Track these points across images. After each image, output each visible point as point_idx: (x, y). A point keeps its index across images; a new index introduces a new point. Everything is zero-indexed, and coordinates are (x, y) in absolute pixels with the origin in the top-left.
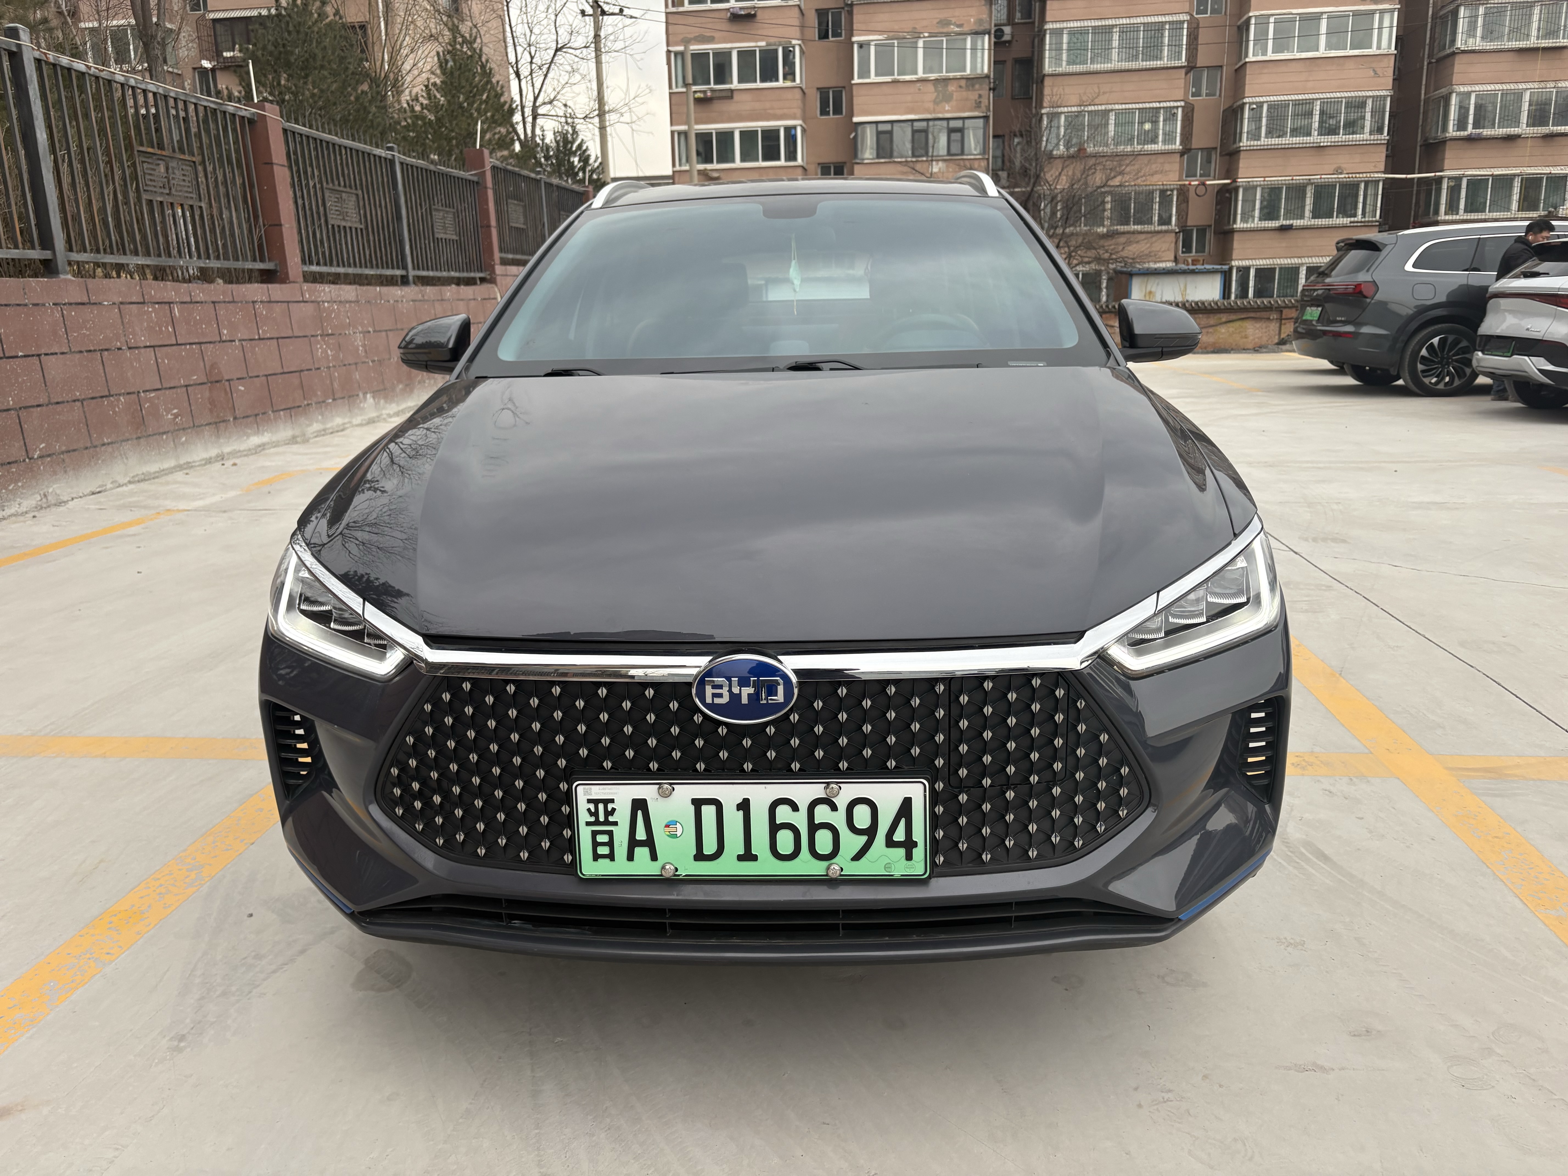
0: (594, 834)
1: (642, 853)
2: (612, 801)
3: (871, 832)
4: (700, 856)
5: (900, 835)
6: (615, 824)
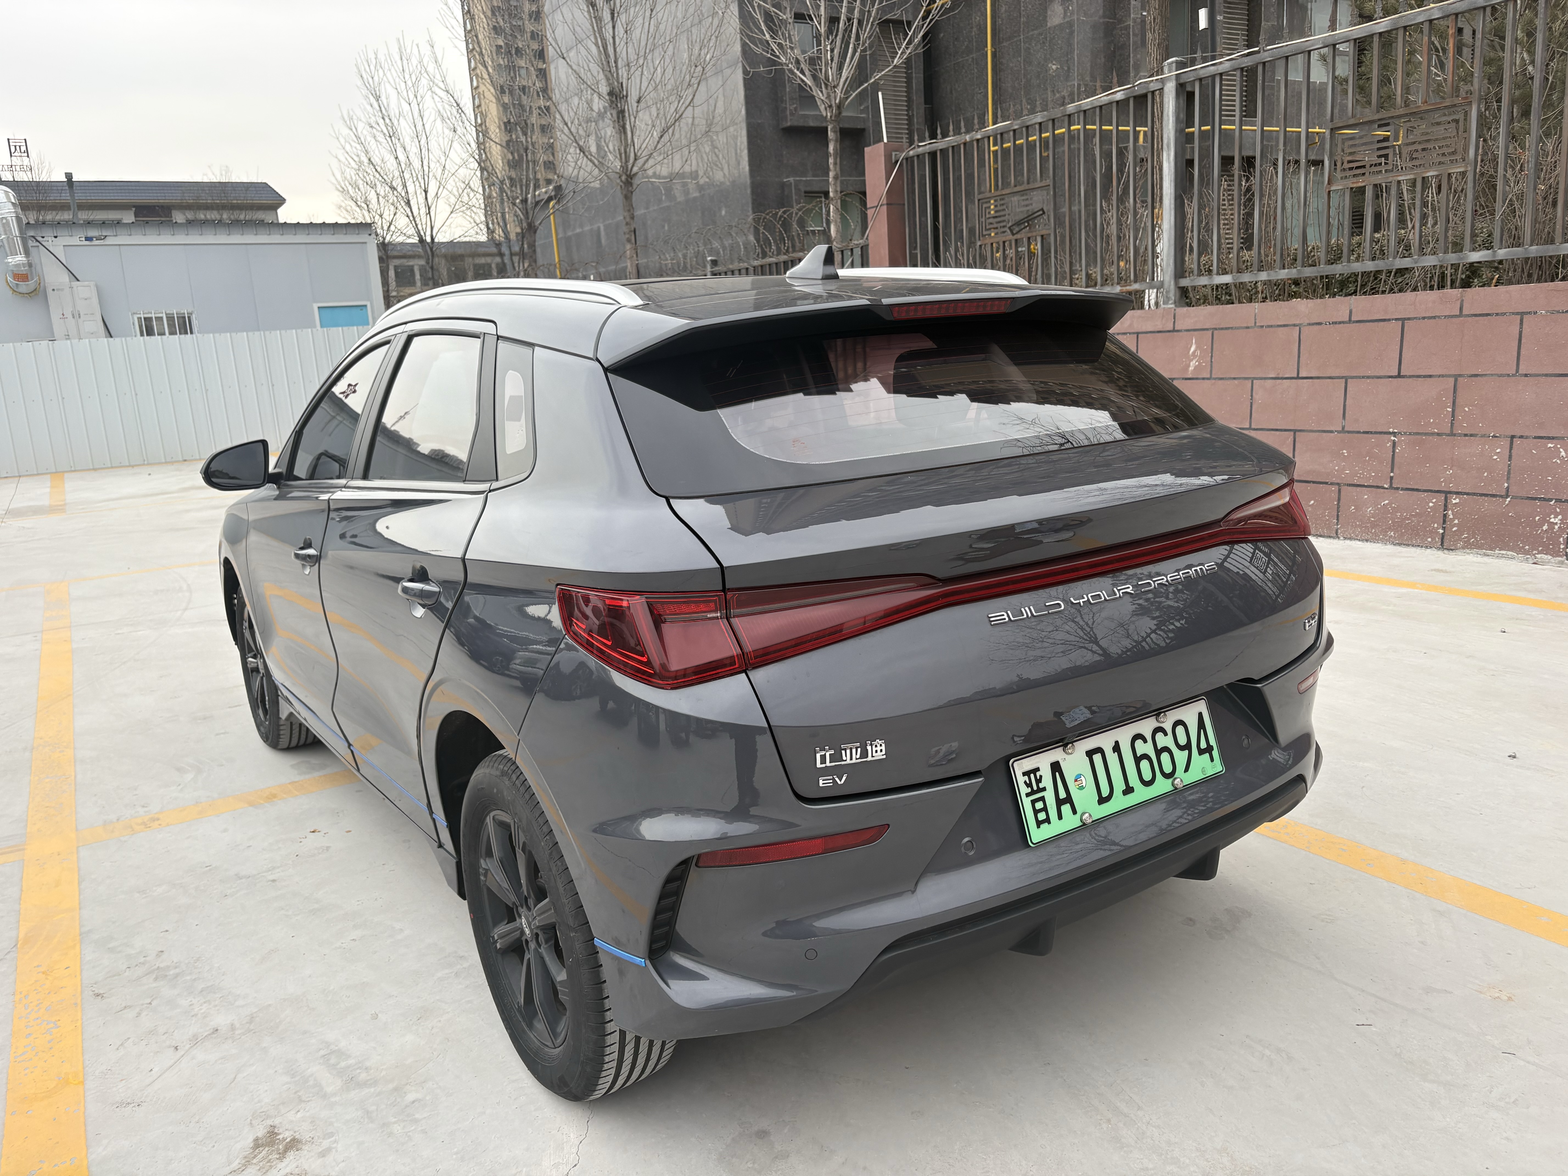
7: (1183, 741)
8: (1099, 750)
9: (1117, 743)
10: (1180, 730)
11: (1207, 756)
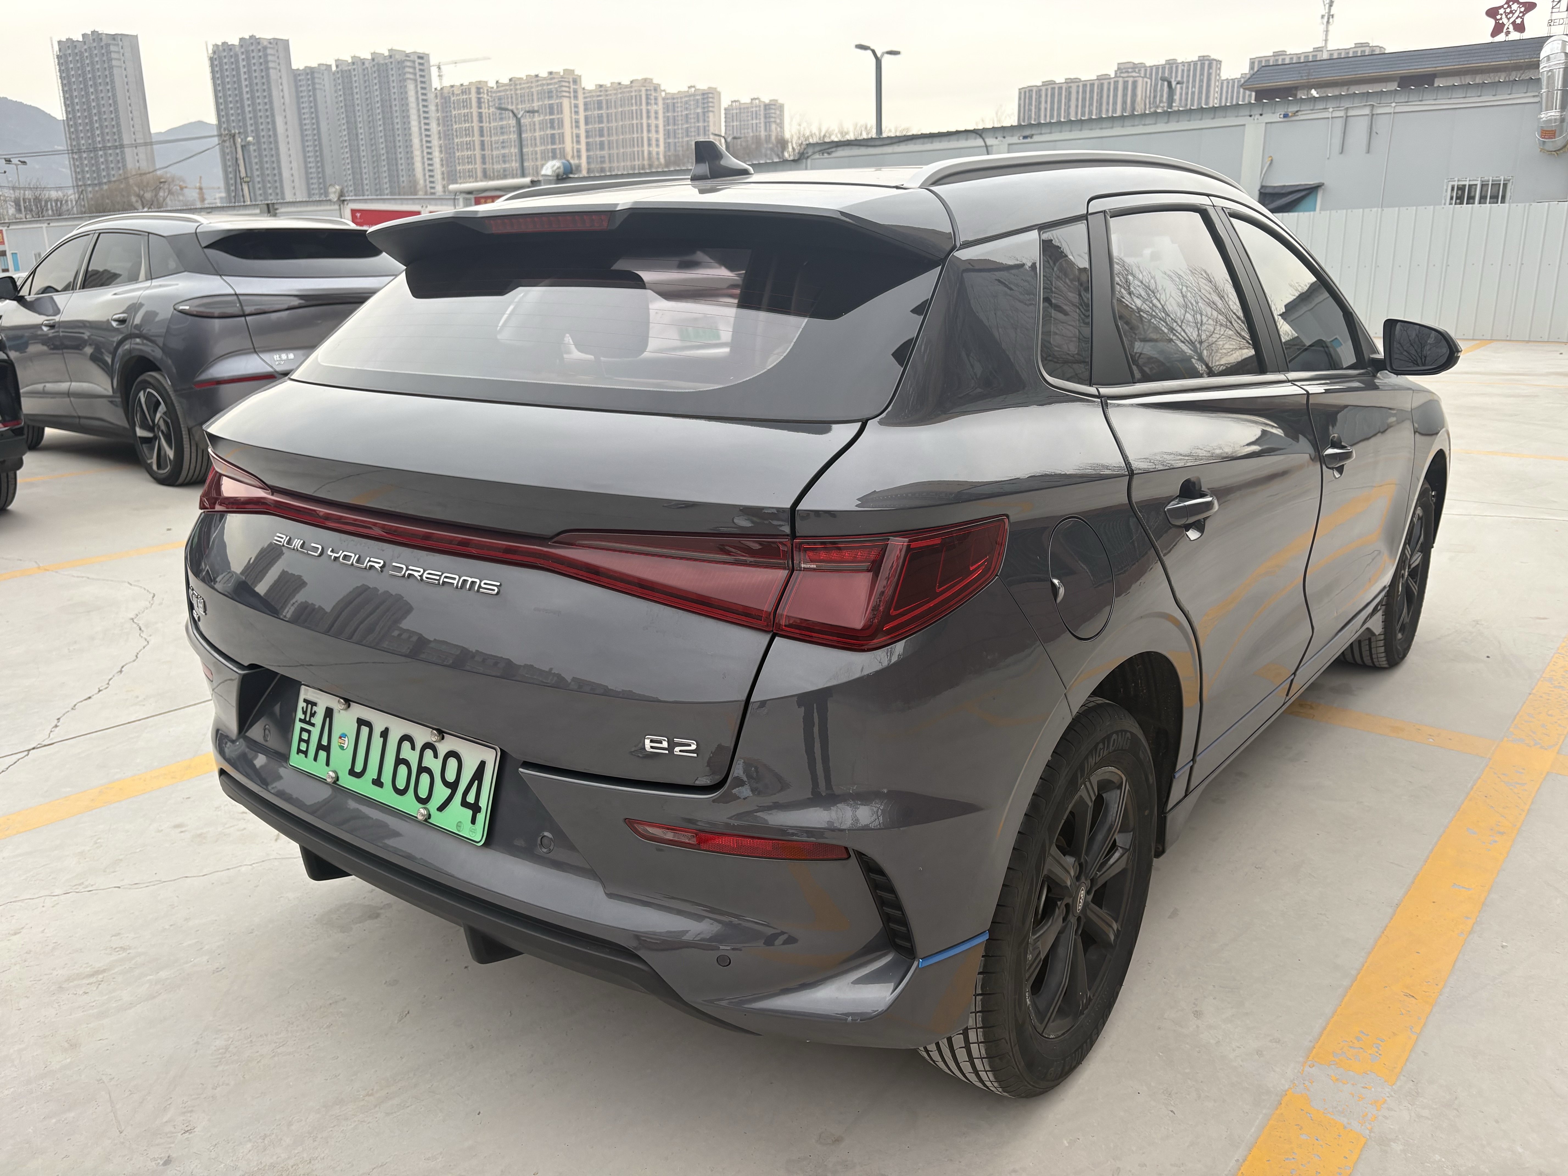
7: (451, 777)
8: (369, 724)
9: (387, 730)
10: (452, 763)
11: (470, 813)
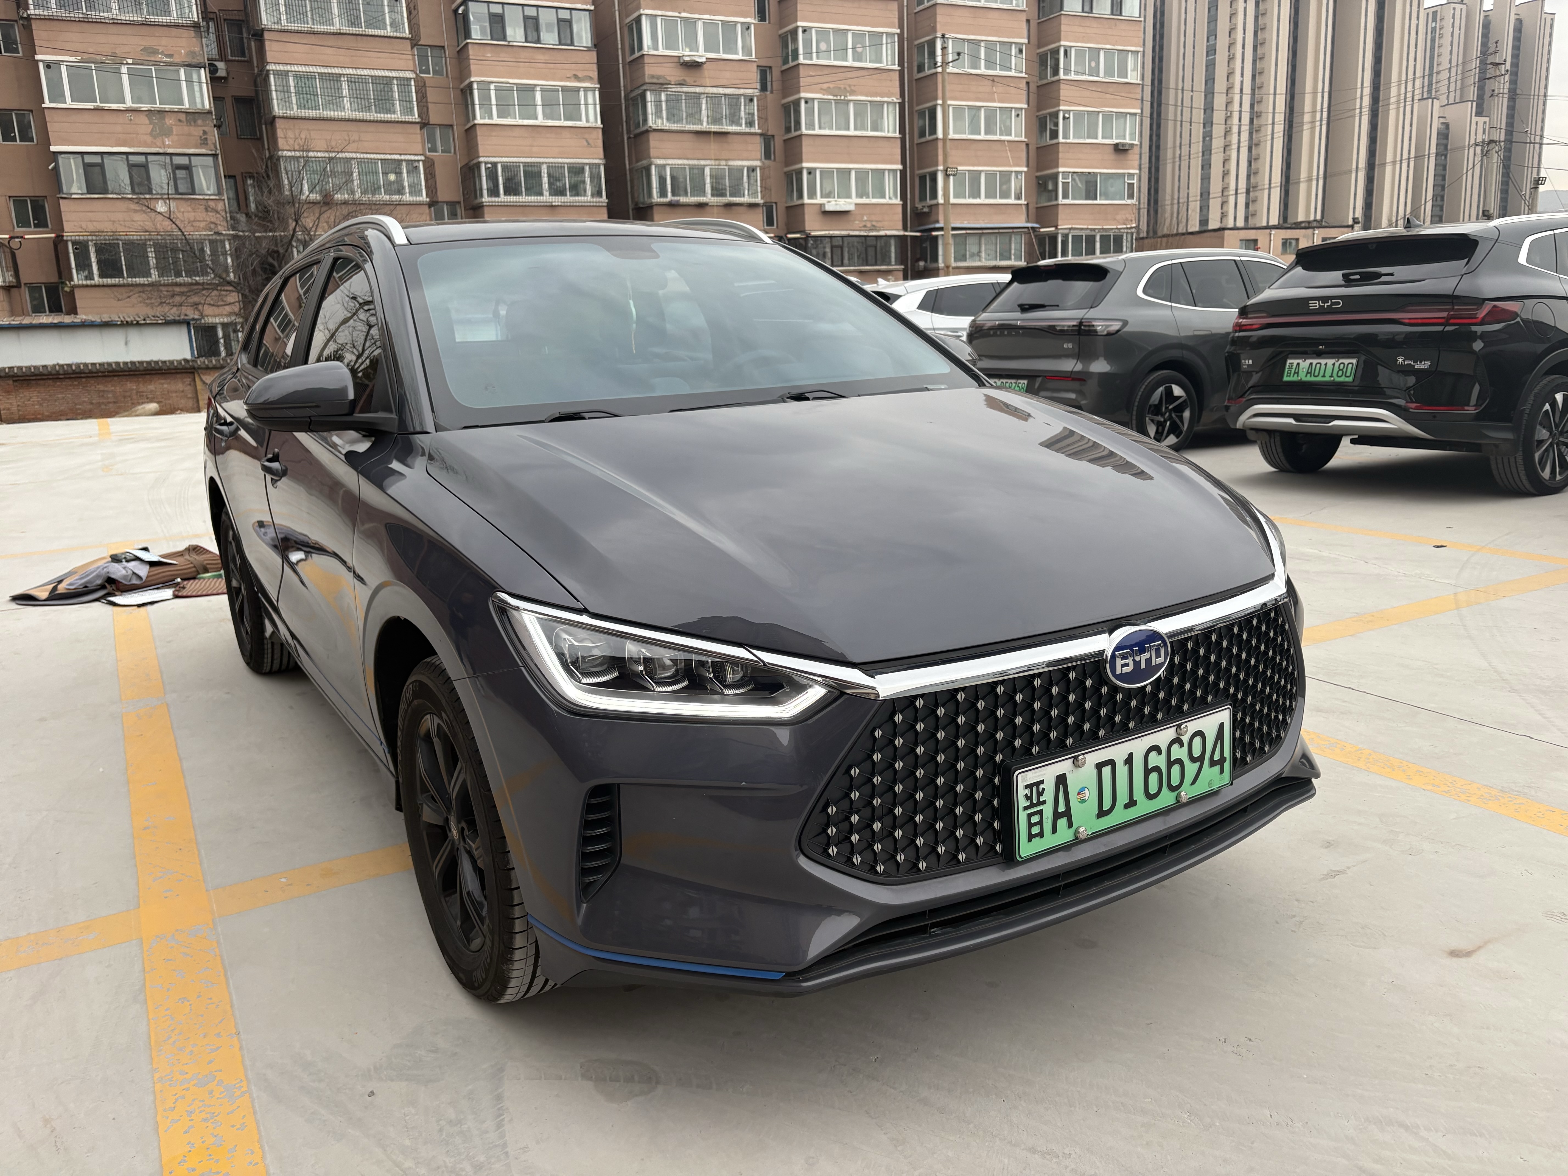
0: (1030, 816)
1: (1062, 822)
2: (1042, 782)
3: (1201, 759)
4: (1102, 814)
5: (1217, 757)
6: (1044, 802)
